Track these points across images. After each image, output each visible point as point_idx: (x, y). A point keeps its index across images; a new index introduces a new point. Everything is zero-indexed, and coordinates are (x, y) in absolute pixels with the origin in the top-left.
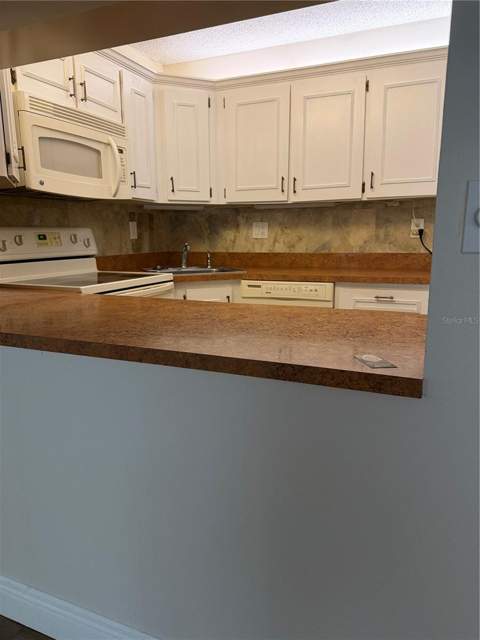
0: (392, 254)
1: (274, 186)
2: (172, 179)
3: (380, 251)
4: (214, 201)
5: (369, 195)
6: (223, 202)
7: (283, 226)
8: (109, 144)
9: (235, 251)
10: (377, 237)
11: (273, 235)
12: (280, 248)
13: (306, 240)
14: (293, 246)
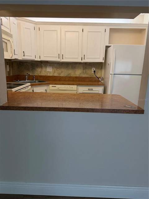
0: (87, 77)
1: (56, 56)
2: (24, 52)
3: (84, 76)
4: (36, 59)
5: (83, 61)
6: (39, 60)
7: (57, 68)
8: (9, 41)
9: (41, 75)
10: (83, 72)
11: (54, 71)
12: (56, 75)
13: (64, 73)
14: (60, 74)
